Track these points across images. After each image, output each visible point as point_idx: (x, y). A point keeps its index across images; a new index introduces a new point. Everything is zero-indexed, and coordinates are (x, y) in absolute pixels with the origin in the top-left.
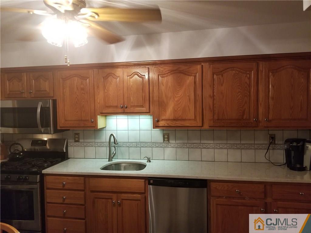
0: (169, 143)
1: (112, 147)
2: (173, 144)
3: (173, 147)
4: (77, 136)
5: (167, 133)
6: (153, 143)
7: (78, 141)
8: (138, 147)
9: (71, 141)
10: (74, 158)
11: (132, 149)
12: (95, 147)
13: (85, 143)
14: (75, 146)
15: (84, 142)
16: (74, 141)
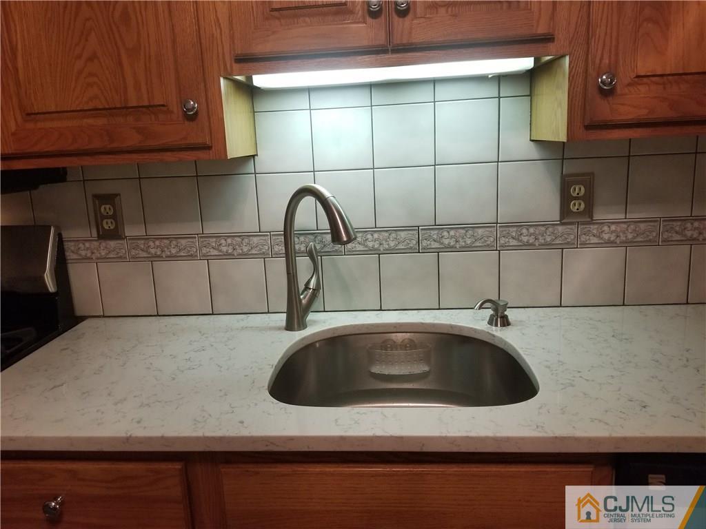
0: (592, 222)
1: (301, 253)
2: (613, 227)
3: (610, 243)
4: (106, 209)
5: (583, 175)
6: (508, 225)
7: (116, 234)
8: (427, 250)
9: (79, 238)
10: (104, 316)
11: (392, 263)
12: (207, 258)
13: (151, 244)
14: (105, 259)
15: (146, 238)
16: (95, 234)
